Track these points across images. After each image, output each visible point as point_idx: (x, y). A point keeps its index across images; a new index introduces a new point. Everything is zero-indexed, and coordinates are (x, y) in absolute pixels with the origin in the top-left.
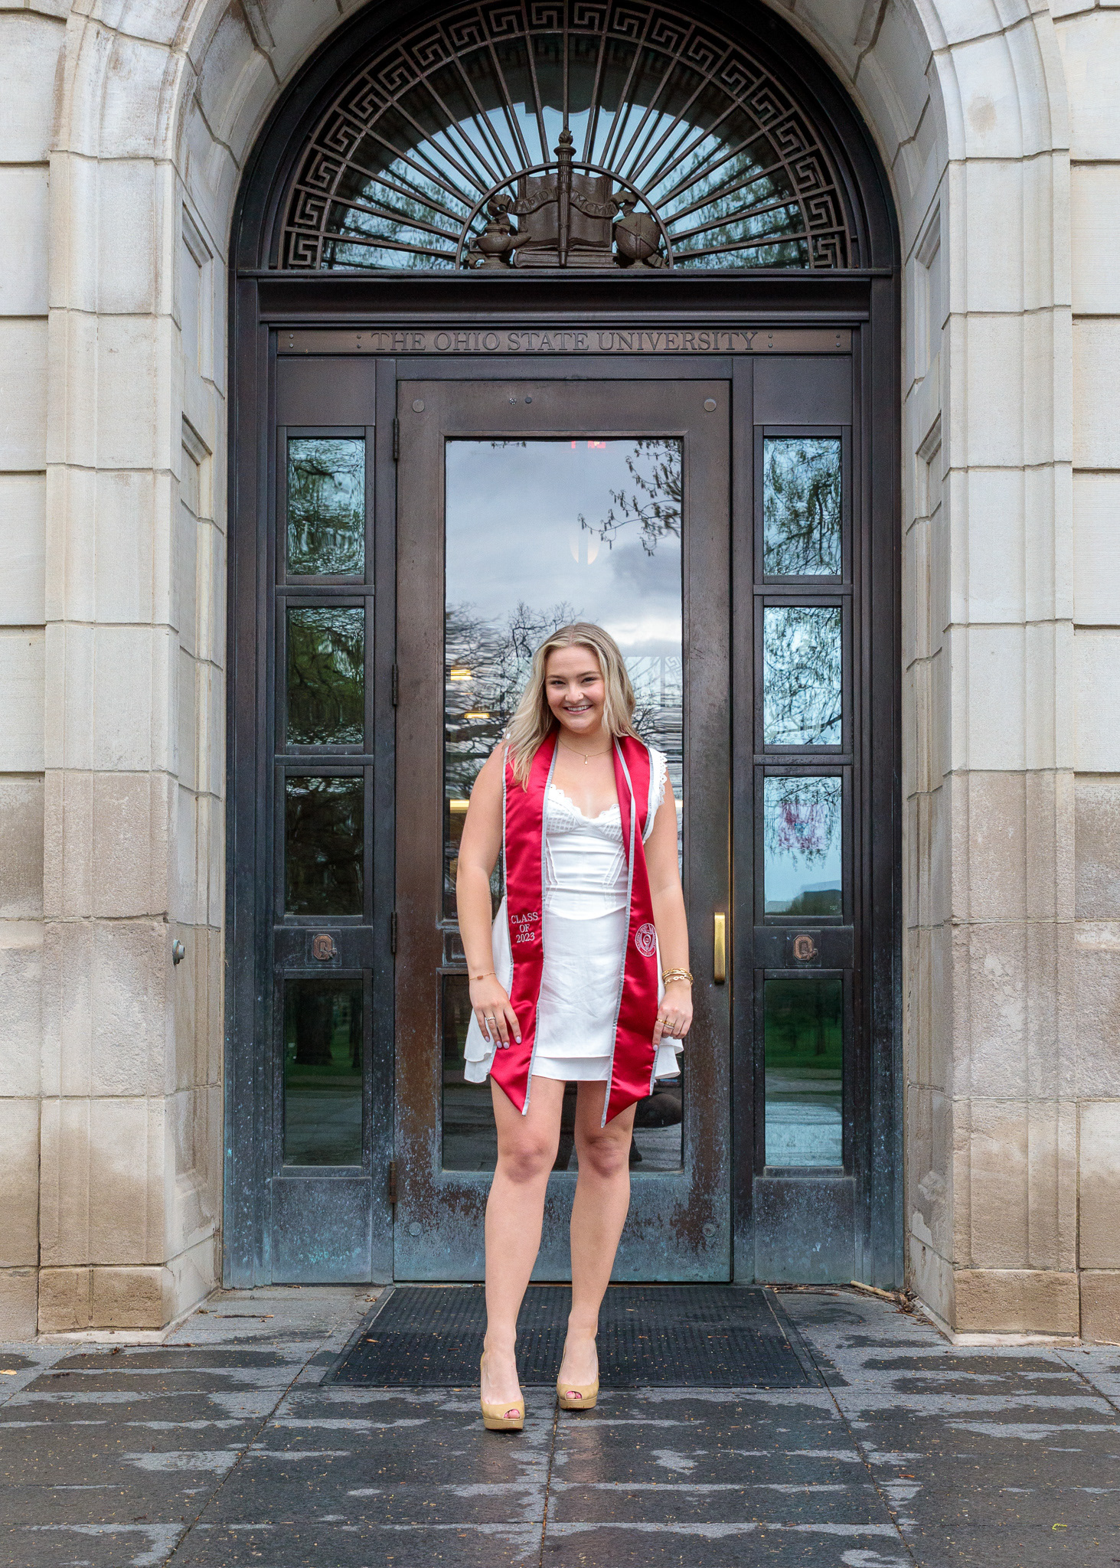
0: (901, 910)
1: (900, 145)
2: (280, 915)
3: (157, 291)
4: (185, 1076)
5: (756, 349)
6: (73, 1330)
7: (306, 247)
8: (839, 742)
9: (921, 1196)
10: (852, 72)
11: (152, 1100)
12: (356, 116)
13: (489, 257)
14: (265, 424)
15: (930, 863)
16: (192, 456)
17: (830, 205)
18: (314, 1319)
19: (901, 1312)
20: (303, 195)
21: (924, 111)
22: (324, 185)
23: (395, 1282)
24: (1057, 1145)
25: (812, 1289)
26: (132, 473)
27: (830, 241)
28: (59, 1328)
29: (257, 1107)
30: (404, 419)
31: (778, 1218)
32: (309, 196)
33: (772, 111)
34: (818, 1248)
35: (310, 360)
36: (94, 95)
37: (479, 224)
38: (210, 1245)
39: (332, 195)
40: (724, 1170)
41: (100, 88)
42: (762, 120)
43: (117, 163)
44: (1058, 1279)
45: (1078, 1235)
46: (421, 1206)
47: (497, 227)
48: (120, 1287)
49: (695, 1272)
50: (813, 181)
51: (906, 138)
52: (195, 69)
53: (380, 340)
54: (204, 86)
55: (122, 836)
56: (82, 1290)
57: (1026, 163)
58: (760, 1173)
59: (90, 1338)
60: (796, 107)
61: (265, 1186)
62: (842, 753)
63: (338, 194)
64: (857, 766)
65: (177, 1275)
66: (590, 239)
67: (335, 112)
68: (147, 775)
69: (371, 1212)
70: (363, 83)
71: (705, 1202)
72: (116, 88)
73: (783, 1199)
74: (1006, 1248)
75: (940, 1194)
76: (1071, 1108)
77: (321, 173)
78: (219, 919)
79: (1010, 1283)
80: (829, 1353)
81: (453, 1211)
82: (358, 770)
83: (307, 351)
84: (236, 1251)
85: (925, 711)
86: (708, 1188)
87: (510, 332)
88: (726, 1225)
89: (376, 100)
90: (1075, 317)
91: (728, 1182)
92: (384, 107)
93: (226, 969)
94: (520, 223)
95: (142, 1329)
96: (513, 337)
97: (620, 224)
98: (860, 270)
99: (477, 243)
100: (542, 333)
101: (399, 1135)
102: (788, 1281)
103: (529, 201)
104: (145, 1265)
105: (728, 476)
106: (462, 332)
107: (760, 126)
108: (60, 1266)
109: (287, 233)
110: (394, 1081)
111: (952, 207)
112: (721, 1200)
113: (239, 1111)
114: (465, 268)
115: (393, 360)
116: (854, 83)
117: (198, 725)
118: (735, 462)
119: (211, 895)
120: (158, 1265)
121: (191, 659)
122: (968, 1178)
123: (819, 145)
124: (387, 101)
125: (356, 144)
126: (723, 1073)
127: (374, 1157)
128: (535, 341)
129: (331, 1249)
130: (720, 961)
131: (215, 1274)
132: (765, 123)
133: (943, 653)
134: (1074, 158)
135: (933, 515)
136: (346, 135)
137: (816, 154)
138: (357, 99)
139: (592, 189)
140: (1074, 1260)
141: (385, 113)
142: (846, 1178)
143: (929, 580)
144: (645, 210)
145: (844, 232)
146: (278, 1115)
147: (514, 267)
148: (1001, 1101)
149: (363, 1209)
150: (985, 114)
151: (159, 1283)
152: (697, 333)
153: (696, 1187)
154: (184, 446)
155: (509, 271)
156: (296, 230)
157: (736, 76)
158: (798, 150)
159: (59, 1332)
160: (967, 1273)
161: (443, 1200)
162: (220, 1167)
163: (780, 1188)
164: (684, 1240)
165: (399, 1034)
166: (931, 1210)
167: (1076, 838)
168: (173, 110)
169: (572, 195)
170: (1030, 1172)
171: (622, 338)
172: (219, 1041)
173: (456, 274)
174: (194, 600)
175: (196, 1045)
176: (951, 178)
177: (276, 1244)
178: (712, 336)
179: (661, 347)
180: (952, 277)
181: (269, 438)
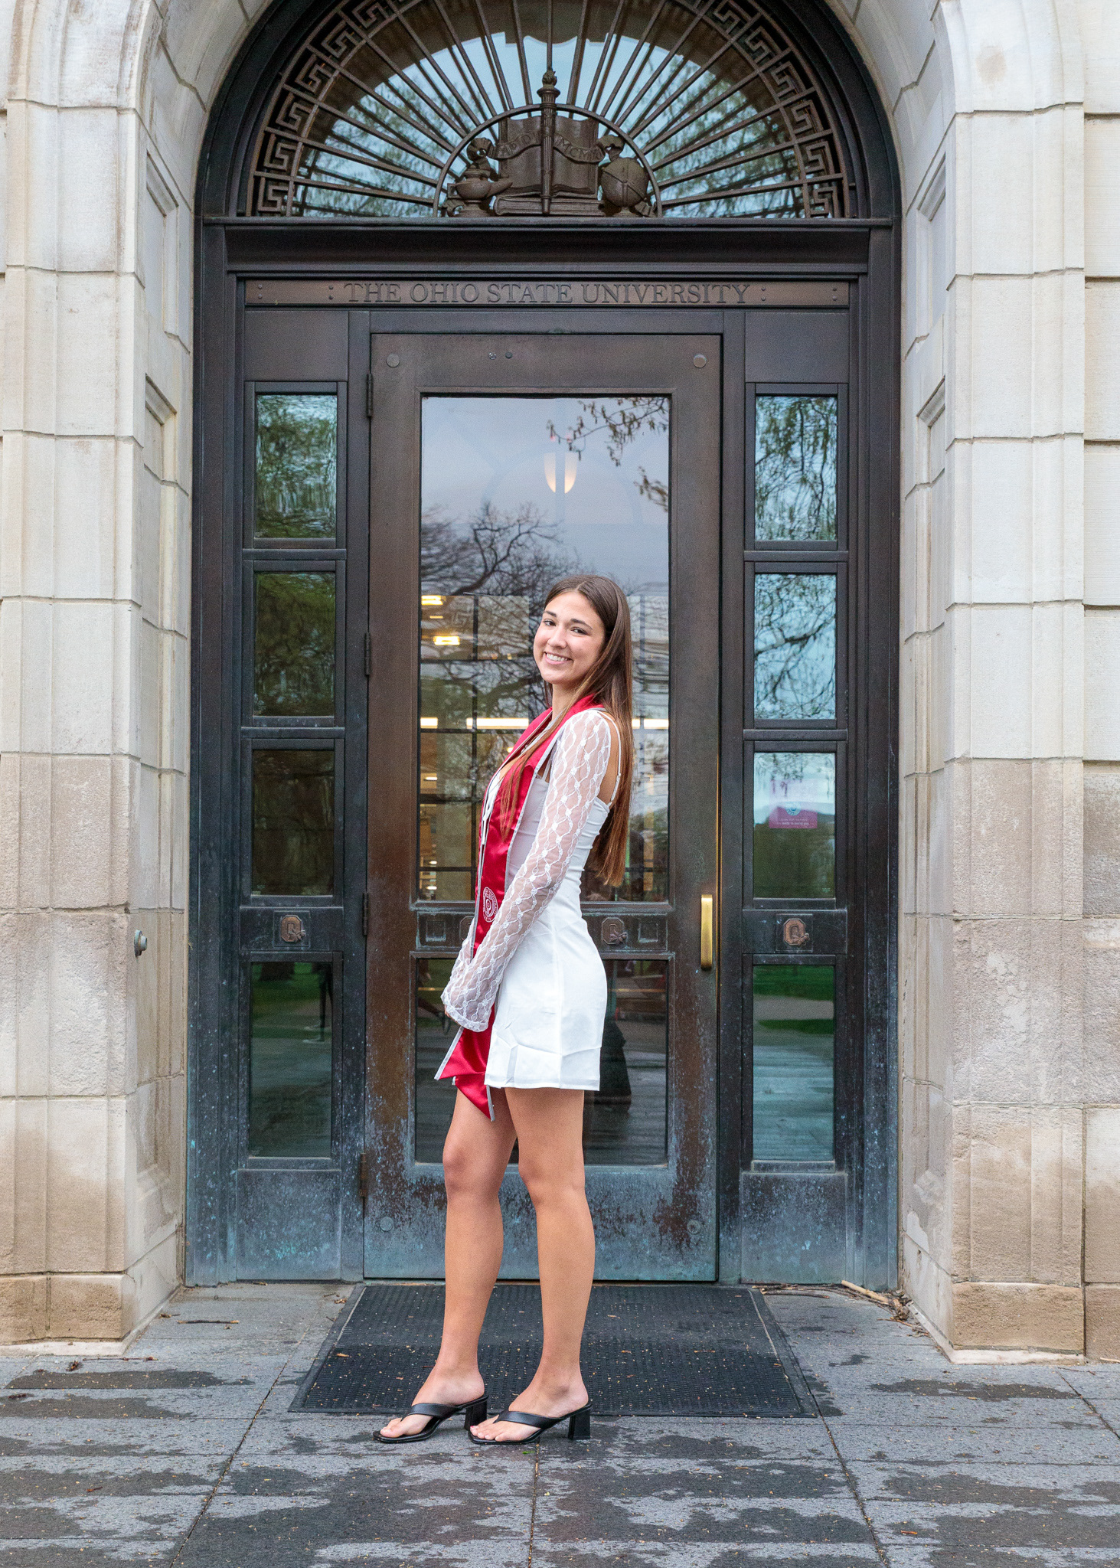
0: (897, 894)
1: (902, 90)
2: (246, 895)
3: (119, 247)
4: (147, 1069)
5: (748, 302)
6: (29, 1341)
7: (276, 192)
8: (833, 717)
9: (916, 1197)
10: (851, 11)
11: (113, 1100)
12: (328, 54)
13: (468, 204)
14: (232, 379)
15: (928, 848)
16: (155, 417)
17: (827, 150)
18: (282, 1326)
19: (896, 1319)
20: (273, 138)
21: (928, 55)
22: (295, 127)
23: (366, 1279)
24: (1062, 1153)
25: (801, 1290)
26: (93, 440)
27: (827, 188)
28: (14, 1339)
29: (222, 1096)
30: (379, 375)
31: (765, 1215)
32: (279, 138)
33: (767, 51)
34: (808, 1246)
35: (279, 312)
36: (53, 41)
37: (459, 166)
38: (172, 1243)
39: (304, 137)
40: (710, 1164)
41: (60, 33)
42: (757, 60)
43: (77, 112)
44: (1062, 1294)
45: (1084, 1248)
46: (393, 1200)
47: (476, 172)
48: (79, 1296)
49: (679, 1270)
50: (809, 126)
51: (908, 83)
52: (161, 11)
53: (353, 290)
54: (170, 27)
55: (81, 823)
56: (39, 1299)
57: (1036, 116)
58: (747, 1167)
59: (47, 1351)
60: (792, 47)
61: (230, 1179)
62: (837, 728)
63: (311, 136)
64: (852, 741)
65: (138, 1281)
66: (575, 186)
67: (307, 50)
68: (108, 759)
69: (340, 1206)
70: (337, 19)
71: (690, 1197)
72: (77, 32)
73: (771, 1194)
74: (1006, 1260)
75: (937, 1199)
76: (1077, 1114)
77: (292, 114)
78: (182, 900)
79: (1011, 1298)
80: (820, 1373)
81: (426, 1205)
82: (328, 743)
83: (276, 302)
84: (199, 1246)
85: (925, 686)
86: (693, 1183)
87: (491, 283)
88: (711, 1221)
89: (350, 37)
90: (1088, 279)
91: (714, 1177)
92: (359, 45)
93: (190, 953)
94: (501, 167)
95: (101, 1340)
96: (493, 288)
97: (606, 169)
98: (859, 220)
99: (455, 188)
100: (524, 284)
101: (370, 1126)
102: (776, 1280)
103: (511, 146)
104: (105, 1273)
105: (718, 438)
106: (439, 283)
107: (754, 65)
108: (16, 1275)
109: (255, 177)
110: (365, 1070)
111: (959, 162)
112: (707, 1196)
113: (203, 1101)
114: (443, 215)
115: (366, 312)
116: (854, 23)
117: (161, 698)
118: (725, 421)
119: (174, 876)
120: (119, 1273)
121: (155, 630)
122: (968, 1186)
123: (816, 88)
124: (362, 39)
125: (330, 83)
126: (709, 1065)
127: (345, 1149)
128: (516, 293)
129: (299, 1244)
130: (707, 947)
131: (178, 1272)
132: (760, 64)
133: (943, 629)
134: (1089, 111)
135: (935, 482)
136: (319, 74)
137: (813, 97)
138: (330, 37)
139: (577, 133)
140: (1079, 1274)
141: (359, 51)
142: (838, 1174)
143: (930, 550)
144: (631, 154)
145: (842, 179)
146: (243, 1104)
147: (493, 213)
148: (1003, 1106)
149: (333, 1203)
150: (993, 65)
151: (119, 1293)
152: (686, 285)
153: (681, 1182)
154: (148, 407)
155: (490, 219)
156: (265, 174)
157: (729, 13)
158: (793, 92)
159: (15, 1343)
160: (967, 1286)
161: (416, 1194)
162: (182, 1158)
163: (768, 1185)
164: (668, 1238)
165: (370, 1020)
166: (928, 1214)
167: (1085, 829)
168: (137, 56)
169: (556, 139)
170: (1033, 1181)
171: (607, 290)
172: (181, 1028)
173: (434, 221)
174: (158, 568)
175: (158, 1036)
176: (958, 132)
177: (241, 1240)
178: (702, 288)
179: (648, 300)
180: (958, 237)
181: (236, 394)
